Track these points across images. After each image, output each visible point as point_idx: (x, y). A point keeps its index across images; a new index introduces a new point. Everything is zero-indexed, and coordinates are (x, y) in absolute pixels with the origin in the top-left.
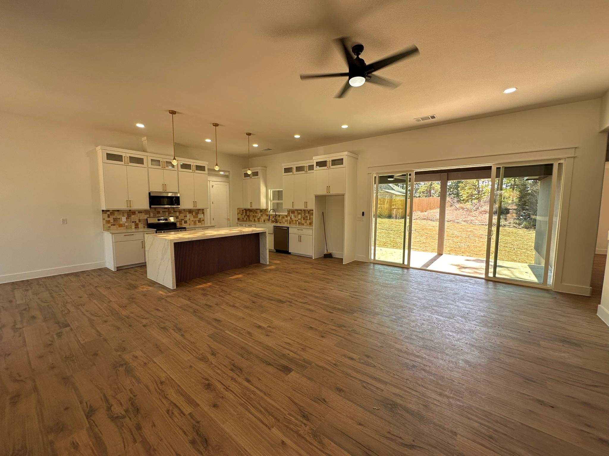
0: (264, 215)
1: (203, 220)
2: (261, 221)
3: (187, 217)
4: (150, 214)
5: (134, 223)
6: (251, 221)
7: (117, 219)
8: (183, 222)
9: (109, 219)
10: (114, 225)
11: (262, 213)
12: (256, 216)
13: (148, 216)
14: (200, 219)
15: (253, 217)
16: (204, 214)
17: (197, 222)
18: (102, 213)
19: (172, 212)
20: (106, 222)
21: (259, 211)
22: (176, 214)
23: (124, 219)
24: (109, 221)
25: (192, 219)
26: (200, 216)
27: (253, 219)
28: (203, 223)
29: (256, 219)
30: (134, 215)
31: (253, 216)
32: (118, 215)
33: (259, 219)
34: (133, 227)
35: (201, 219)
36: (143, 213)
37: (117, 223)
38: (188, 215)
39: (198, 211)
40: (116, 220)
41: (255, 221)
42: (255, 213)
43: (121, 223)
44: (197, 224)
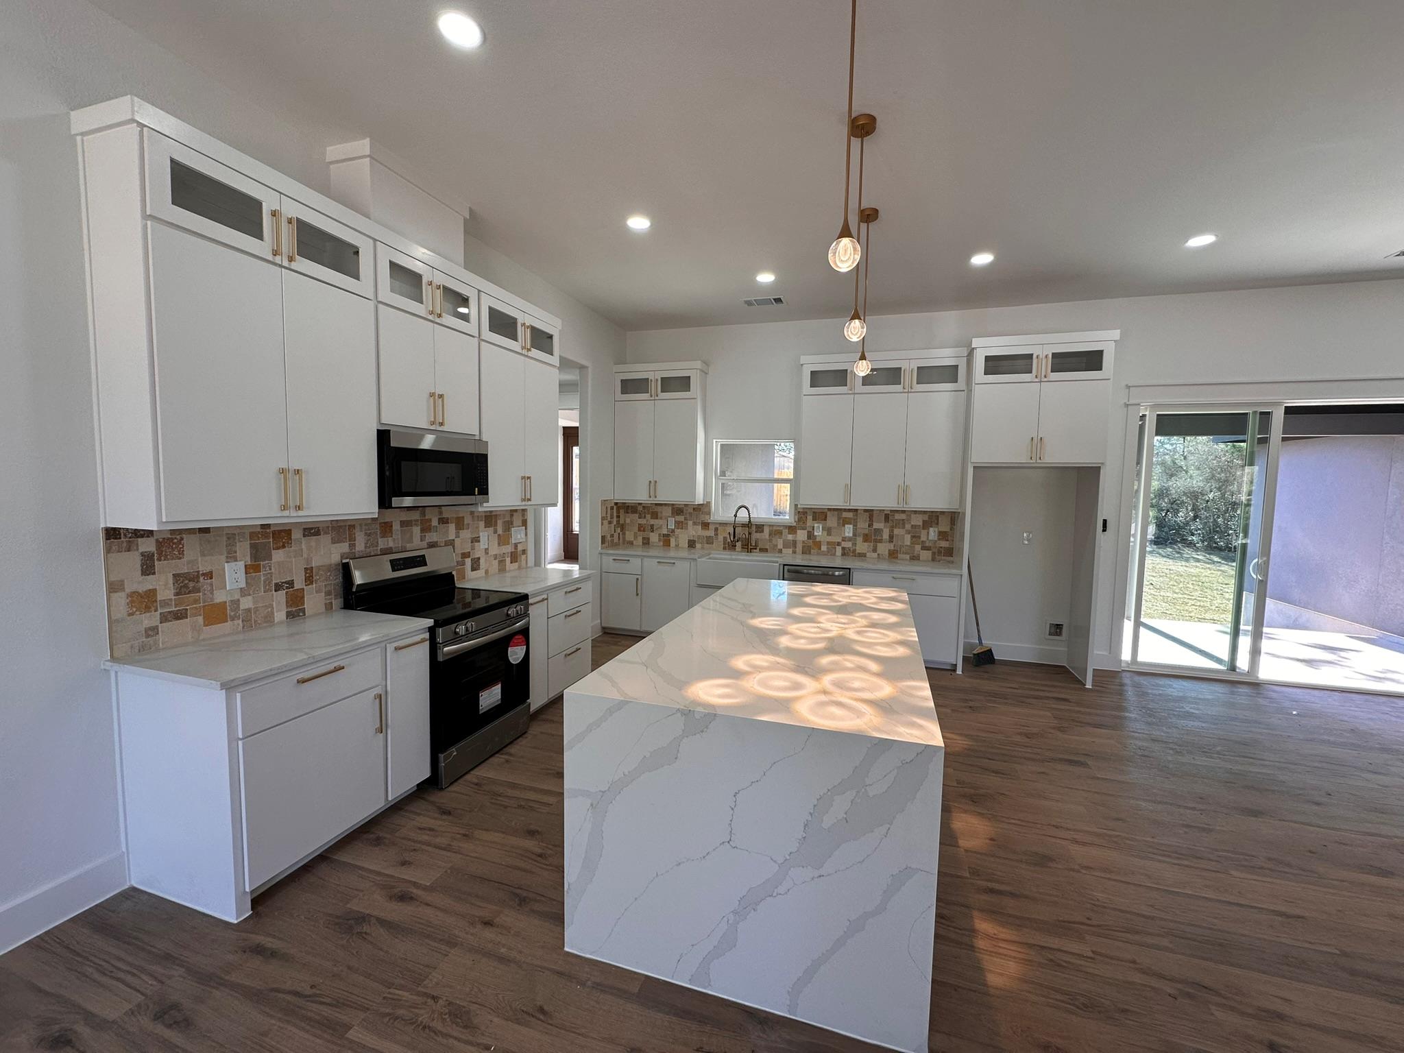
0: (690, 523)
1: (524, 552)
2: (677, 546)
3: (479, 541)
4: (352, 539)
5: (282, 593)
6: (631, 543)
7: (195, 577)
8: (468, 561)
9: (149, 583)
10: (179, 616)
11: (680, 518)
12: (652, 526)
13: (345, 548)
14: (516, 545)
15: (639, 530)
16: (526, 529)
17: (508, 561)
18: (108, 550)
19: (435, 522)
20: (131, 604)
21: (667, 512)
23: (233, 575)
24: (152, 593)
25: (494, 548)
26: (517, 534)
27: (640, 539)
28: (523, 563)
29: (654, 537)
30: (284, 547)
31: (641, 528)
32: (203, 555)
33: (666, 540)
34: (280, 615)
35: (520, 548)
36: (326, 533)
37: (196, 601)
38: (485, 536)
39: (512, 515)
40: (191, 585)
41: (646, 542)
42: (648, 516)
43: (220, 597)
44: (507, 569)
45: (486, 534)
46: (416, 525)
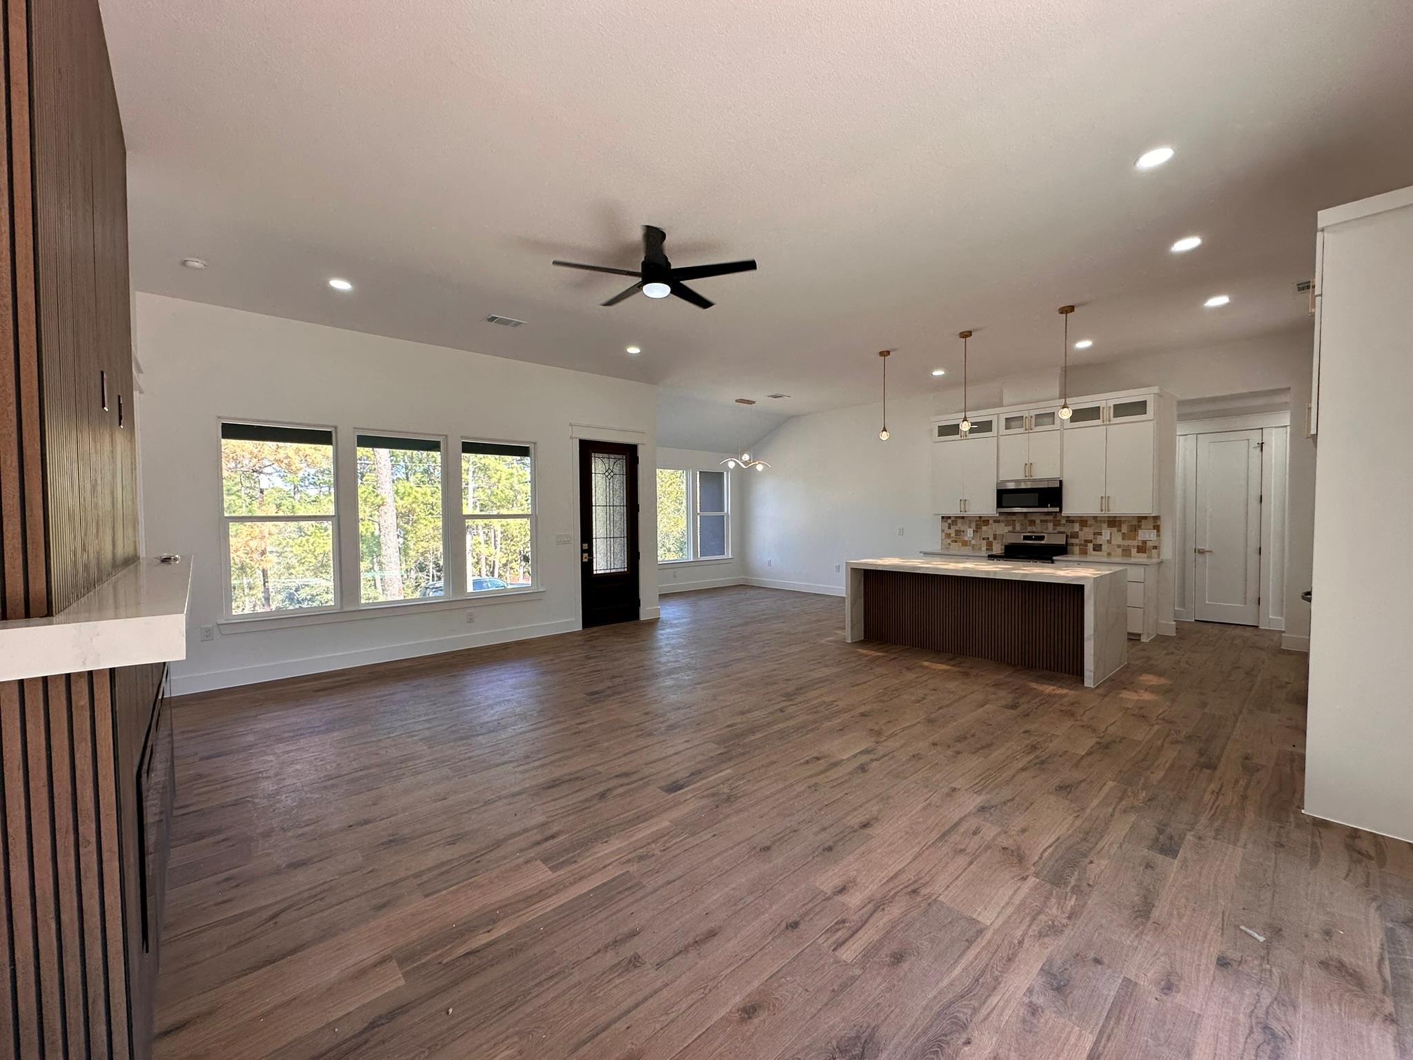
1: (1155, 547)
3: (1102, 535)
4: (1013, 527)
5: (985, 540)
7: (959, 531)
8: (1090, 546)
9: (950, 531)
10: (956, 542)
13: (1010, 528)
14: (1144, 542)
17: (1134, 551)
18: (942, 521)
20: (946, 536)
22: (1073, 527)
23: (970, 533)
24: (950, 534)
25: (1117, 539)
26: (1147, 534)
28: (1155, 555)
30: (986, 526)
32: (963, 525)
34: (984, 549)
35: (1149, 544)
37: (960, 538)
38: (1106, 533)
39: (1139, 523)
40: (959, 533)
43: (966, 539)
44: (1132, 555)
45: (1109, 532)
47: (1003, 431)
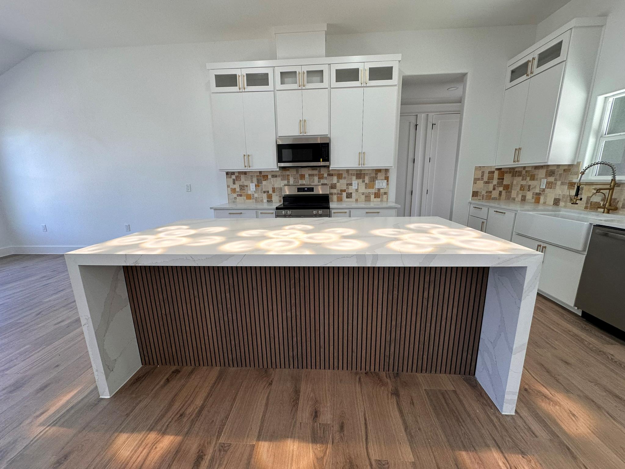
0: (559, 183)
1: (385, 193)
2: (545, 203)
3: (352, 185)
4: (288, 180)
5: (266, 194)
6: (514, 199)
7: (243, 186)
8: (344, 194)
9: (234, 186)
10: (241, 196)
11: (551, 179)
12: (529, 186)
13: (286, 182)
14: (379, 190)
15: (521, 190)
16: (388, 181)
17: (372, 196)
18: (227, 178)
19: (326, 175)
20: (231, 191)
21: (542, 173)
22: (332, 180)
23: (252, 187)
24: (235, 189)
25: (362, 189)
26: (380, 184)
27: (520, 196)
28: (385, 199)
29: (529, 195)
30: (266, 180)
31: (522, 188)
32: (245, 181)
33: (537, 197)
34: (265, 200)
35: (382, 191)
36: (279, 177)
37: (244, 193)
38: (355, 182)
39: (376, 174)
40: (243, 188)
41: (524, 199)
42: (528, 178)
43: (249, 193)
44: (371, 200)
45: (357, 182)
46: (316, 176)
47: (279, 86)
